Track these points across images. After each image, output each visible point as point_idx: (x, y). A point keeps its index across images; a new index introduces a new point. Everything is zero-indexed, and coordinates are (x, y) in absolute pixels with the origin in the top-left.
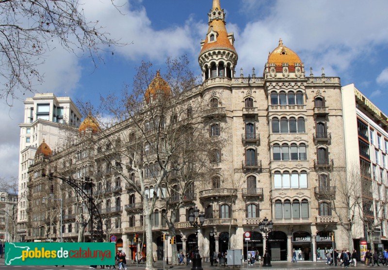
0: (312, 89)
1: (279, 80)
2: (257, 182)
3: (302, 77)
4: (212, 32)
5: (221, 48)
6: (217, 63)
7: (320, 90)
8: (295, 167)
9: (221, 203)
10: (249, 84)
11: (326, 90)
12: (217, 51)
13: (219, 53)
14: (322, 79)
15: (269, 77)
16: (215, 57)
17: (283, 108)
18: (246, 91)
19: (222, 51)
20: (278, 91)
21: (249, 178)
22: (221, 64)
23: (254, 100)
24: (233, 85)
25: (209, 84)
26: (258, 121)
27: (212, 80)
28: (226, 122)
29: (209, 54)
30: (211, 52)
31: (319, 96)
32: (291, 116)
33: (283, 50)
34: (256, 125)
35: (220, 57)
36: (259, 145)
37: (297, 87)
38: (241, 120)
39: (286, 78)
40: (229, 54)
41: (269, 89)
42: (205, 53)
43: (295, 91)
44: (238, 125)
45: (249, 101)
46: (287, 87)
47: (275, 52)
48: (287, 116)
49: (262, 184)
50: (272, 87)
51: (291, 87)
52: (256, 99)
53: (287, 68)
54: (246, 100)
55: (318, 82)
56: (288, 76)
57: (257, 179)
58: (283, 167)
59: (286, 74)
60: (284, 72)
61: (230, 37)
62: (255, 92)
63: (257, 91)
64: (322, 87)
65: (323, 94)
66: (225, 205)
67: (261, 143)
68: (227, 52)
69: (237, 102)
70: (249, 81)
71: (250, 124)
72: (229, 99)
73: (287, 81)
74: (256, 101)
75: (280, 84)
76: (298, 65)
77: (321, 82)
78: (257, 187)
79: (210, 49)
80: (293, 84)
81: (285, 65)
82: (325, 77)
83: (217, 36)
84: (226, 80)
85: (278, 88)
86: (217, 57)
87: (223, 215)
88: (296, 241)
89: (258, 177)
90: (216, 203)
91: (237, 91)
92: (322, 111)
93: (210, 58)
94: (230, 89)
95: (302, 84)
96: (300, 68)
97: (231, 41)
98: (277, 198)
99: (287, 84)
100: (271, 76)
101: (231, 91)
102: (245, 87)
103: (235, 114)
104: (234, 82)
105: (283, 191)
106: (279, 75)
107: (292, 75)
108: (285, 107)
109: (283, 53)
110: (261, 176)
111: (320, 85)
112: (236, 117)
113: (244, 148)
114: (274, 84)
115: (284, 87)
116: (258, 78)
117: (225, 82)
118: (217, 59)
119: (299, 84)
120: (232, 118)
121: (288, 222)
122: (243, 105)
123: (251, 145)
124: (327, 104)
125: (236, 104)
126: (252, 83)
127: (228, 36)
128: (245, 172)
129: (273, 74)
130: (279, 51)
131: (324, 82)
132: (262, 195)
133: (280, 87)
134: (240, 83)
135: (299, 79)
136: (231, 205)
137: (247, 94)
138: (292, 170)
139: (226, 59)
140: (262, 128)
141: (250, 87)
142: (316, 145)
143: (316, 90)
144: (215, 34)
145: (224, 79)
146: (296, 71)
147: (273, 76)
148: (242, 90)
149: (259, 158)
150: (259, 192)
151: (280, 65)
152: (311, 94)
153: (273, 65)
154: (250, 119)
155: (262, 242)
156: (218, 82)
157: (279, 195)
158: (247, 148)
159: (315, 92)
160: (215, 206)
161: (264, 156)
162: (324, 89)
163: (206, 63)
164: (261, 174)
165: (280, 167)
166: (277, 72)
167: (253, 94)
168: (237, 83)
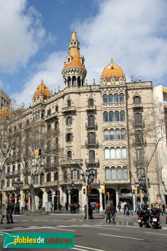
0: (132, 91)
1: (108, 87)
2: (95, 154)
3: (124, 84)
4: (69, 57)
5: (73, 67)
6: (71, 77)
7: (138, 91)
8: (118, 144)
9: (72, 169)
10: (91, 90)
11: (142, 91)
12: (71, 70)
13: (72, 70)
14: (139, 83)
15: (102, 85)
16: (70, 73)
17: (111, 105)
18: (89, 94)
19: (74, 69)
20: (108, 94)
21: (90, 152)
22: (74, 77)
23: (94, 100)
24: (81, 91)
25: (67, 91)
26: (96, 114)
27: (68, 88)
28: (76, 115)
29: (67, 71)
30: (68, 70)
31: (137, 95)
32: (116, 110)
33: (112, 66)
34: (95, 116)
35: (73, 73)
36: (97, 129)
37: (120, 91)
38: (86, 113)
39: (113, 85)
40: (79, 70)
41: (102, 93)
42: (64, 70)
43: (119, 94)
44: (83, 116)
45: (91, 101)
46: (113, 91)
47: (107, 68)
48: (113, 111)
49: (99, 155)
50: (104, 92)
51: (116, 91)
52: (96, 99)
53: (114, 79)
54: (89, 100)
55: (136, 86)
56: (115, 84)
57: (96, 153)
58: (111, 145)
59: (113, 83)
60: (112, 81)
61: (81, 59)
62: (95, 95)
63: (96, 94)
64: (139, 89)
65: (140, 94)
66: (75, 170)
67: (98, 128)
68: (77, 69)
69: (84, 102)
70: (90, 88)
71: (91, 116)
72: (79, 100)
73: (113, 87)
74: (95, 101)
75: (109, 89)
76: (121, 76)
77: (139, 86)
78: (96, 158)
79: (67, 68)
80: (117, 89)
81: (113, 77)
82: (141, 82)
83: (72, 59)
84: (77, 88)
85: (108, 92)
86: (71, 73)
87: (74, 177)
88: (122, 196)
89: (96, 151)
90: (69, 169)
91: (83, 94)
92: (137, 106)
93: (67, 74)
94: (79, 93)
95: (123, 88)
96: (122, 78)
97: (81, 61)
98: (106, 166)
99: (113, 89)
100: (103, 85)
101: (80, 94)
102: (88, 92)
103: (82, 110)
104: (82, 89)
105: (111, 161)
106: (109, 84)
107: (117, 83)
108: (112, 104)
109: (112, 68)
110: (98, 150)
111: (138, 87)
112: (82, 111)
113: (87, 132)
114: (105, 90)
115: (112, 91)
116: (97, 85)
117: (76, 89)
118: (71, 74)
119: (121, 89)
120: (80, 112)
121: (114, 182)
122: (87, 104)
123: (91, 130)
124: (142, 100)
125: (82, 103)
126: (93, 89)
127: (79, 58)
128: (87, 148)
129: (104, 83)
130: (110, 67)
131: (140, 85)
132: (98, 164)
133: (109, 91)
134: (85, 89)
135: (121, 86)
136: (79, 171)
137: (89, 96)
138: (116, 146)
139: (77, 74)
140: (99, 118)
141: (91, 91)
142: (134, 129)
143: (134, 91)
144: (71, 58)
145: (75, 87)
146: (120, 80)
147: (105, 84)
148: (87, 94)
149: (97, 138)
150: (96, 161)
151: (110, 76)
152: (131, 94)
153: (104, 77)
154: (91, 113)
155: (99, 196)
156: (72, 89)
157: (108, 164)
158: (89, 132)
159: (134, 93)
160: (69, 171)
161: (100, 137)
162: (140, 90)
163: (65, 77)
164: (98, 149)
165: (108, 145)
166: (107, 82)
167: (94, 97)
168: (83, 89)
